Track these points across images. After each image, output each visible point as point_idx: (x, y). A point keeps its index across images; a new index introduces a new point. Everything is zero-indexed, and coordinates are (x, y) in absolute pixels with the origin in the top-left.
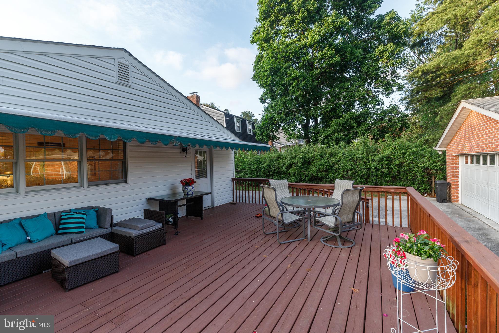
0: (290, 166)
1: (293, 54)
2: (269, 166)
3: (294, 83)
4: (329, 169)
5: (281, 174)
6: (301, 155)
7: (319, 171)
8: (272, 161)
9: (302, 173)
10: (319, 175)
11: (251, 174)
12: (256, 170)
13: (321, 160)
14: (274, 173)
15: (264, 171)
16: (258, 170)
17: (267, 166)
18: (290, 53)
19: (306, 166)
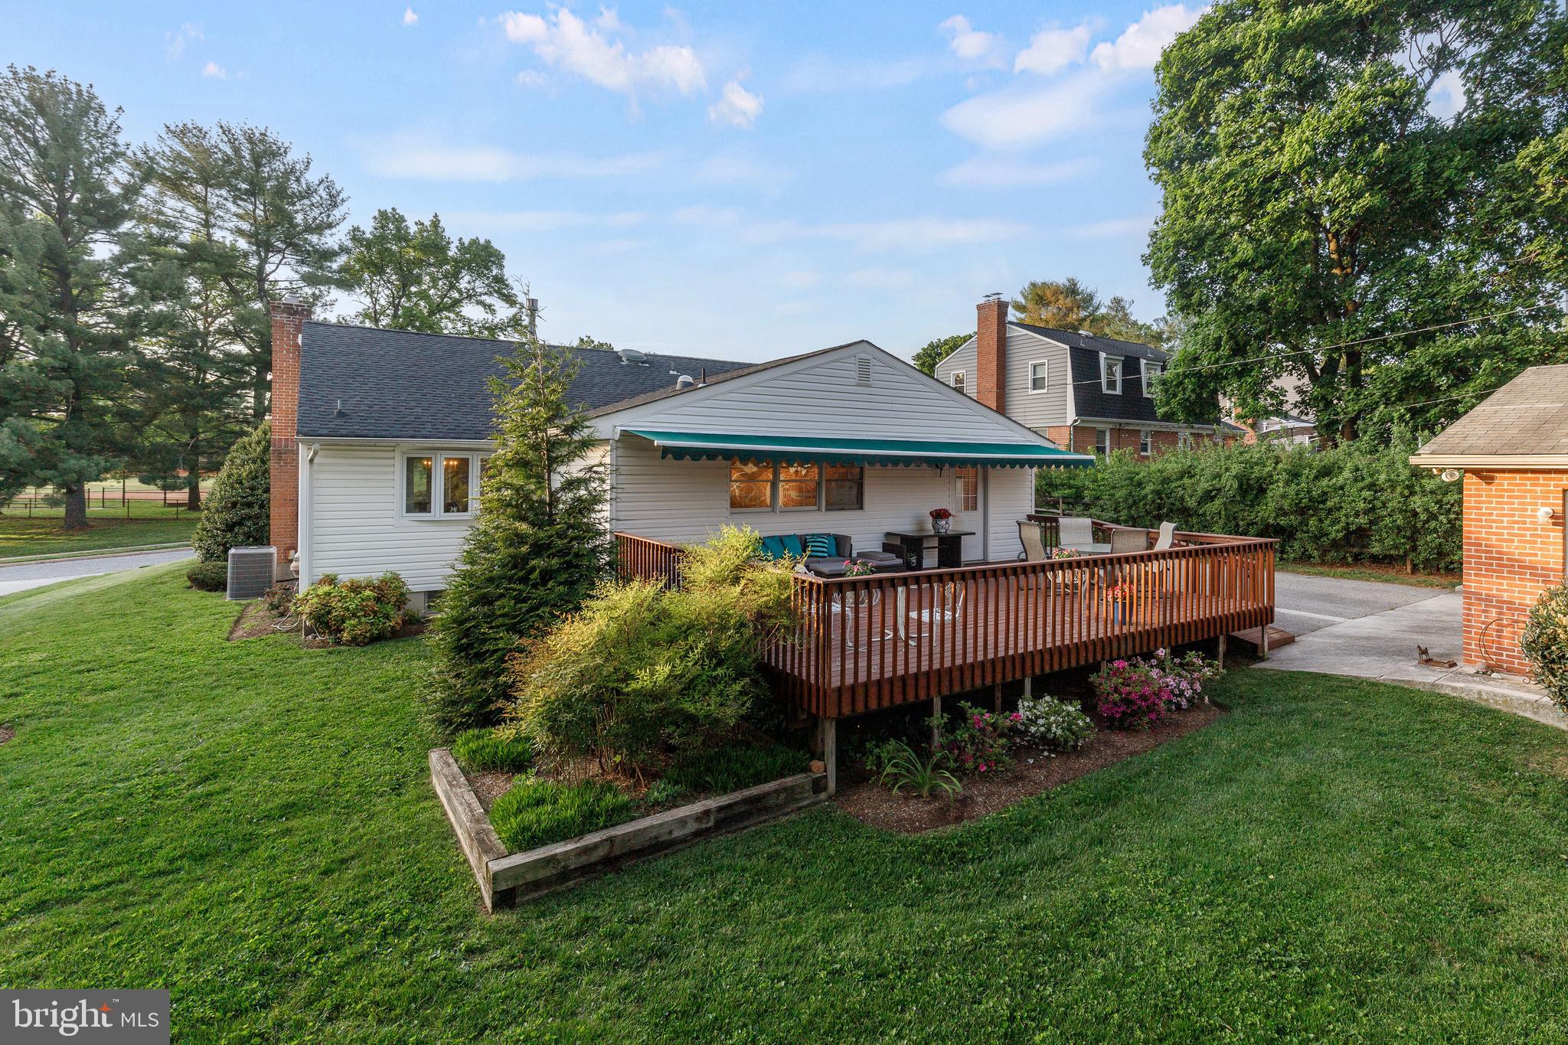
0: (1208, 497)
1: (1242, 199)
2: (1158, 493)
3: (1241, 277)
4: (1308, 508)
5: (1191, 516)
6: (1235, 469)
7: (1281, 512)
8: (1166, 481)
9: (1240, 514)
10: (1283, 521)
11: (1116, 510)
12: (1125, 501)
13: (1287, 483)
14: (1171, 511)
15: (1145, 504)
16: (1130, 501)
17: (1153, 491)
18: (1233, 196)
19: (1251, 497)
